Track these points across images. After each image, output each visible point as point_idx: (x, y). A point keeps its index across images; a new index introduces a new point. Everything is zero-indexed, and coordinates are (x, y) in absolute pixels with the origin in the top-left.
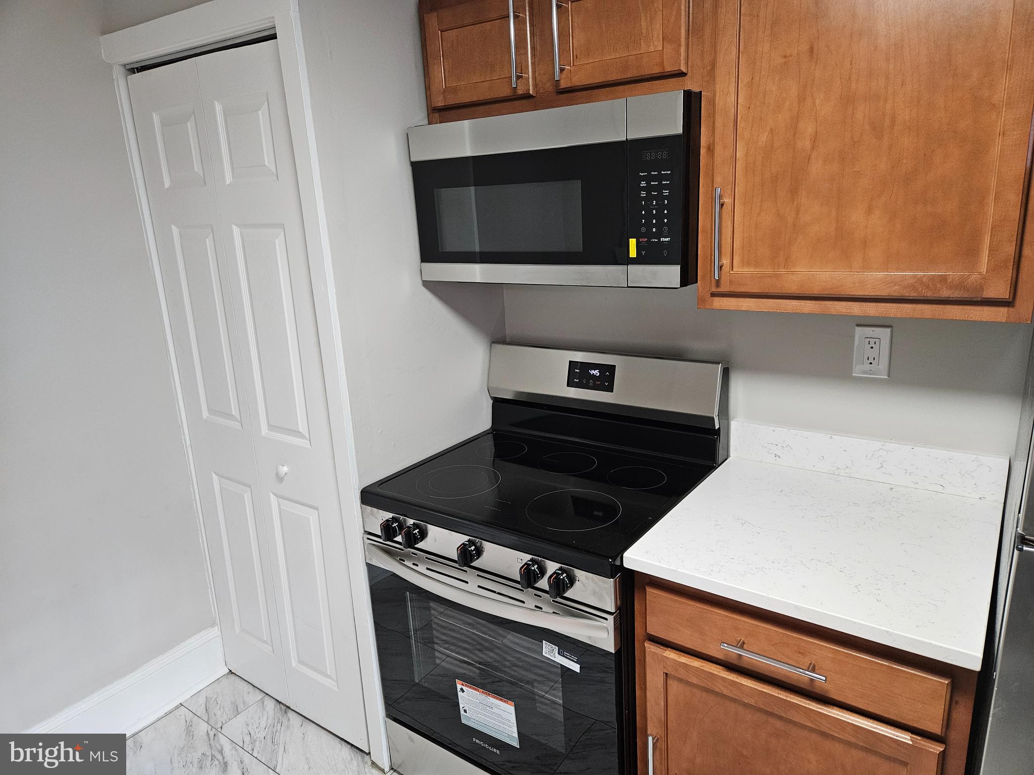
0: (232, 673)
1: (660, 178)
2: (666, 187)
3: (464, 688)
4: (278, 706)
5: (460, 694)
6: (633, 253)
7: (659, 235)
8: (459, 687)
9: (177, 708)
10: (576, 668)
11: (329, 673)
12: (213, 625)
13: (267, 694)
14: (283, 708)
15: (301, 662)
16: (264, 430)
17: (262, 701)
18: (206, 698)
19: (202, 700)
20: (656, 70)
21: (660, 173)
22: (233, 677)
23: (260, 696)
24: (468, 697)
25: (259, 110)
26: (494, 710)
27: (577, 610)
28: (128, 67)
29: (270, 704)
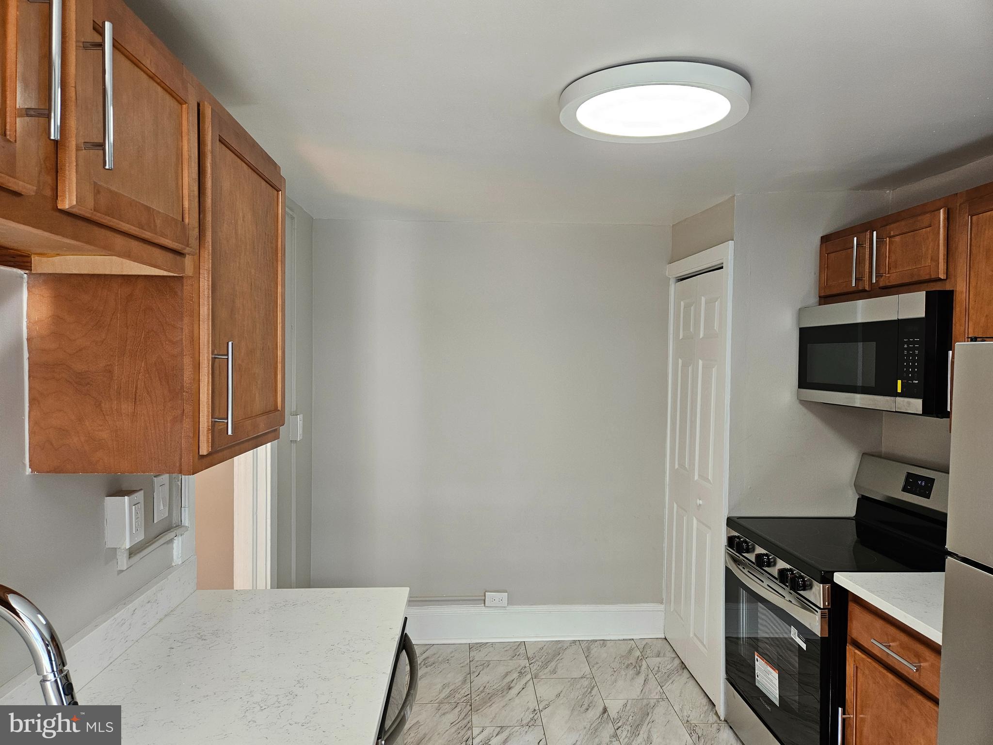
0: (666, 639)
1: (914, 343)
2: (917, 349)
3: (758, 658)
4: (681, 664)
5: (756, 662)
6: (899, 390)
7: (912, 379)
8: (756, 657)
9: (630, 640)
10: (804, 646)
11: (705, 644)
12: (662, 603)
13: (679, 657)
14: (683, 666)
15: (695, 635)
16: (696, 477)
17: (674, 658)
18: (647, 643)
19: (644, 643)
20: (927, 277)
21: (914, 340)
22: (665, 641)
23: (674, 655)
24: (760, 666)
25: (716, 302)
26: (770, 676)
27: (807, 605)
28: (677, 279)
29: (677, 662)
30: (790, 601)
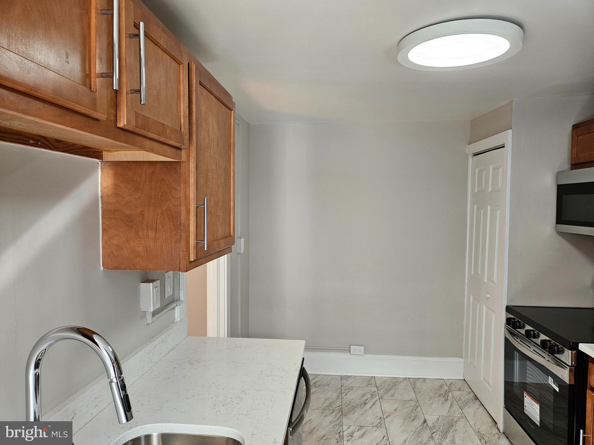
0: (465, 380)
3: (526, 396)
4: (475, 396)
5: (525, 398)
8: (525, 395)
9: (441, 379)
10: (557, 389)
11: (490, 384)
12: (462, 358)
13: (473, 392)
14: (476, 398)
15: (484, 378)
16: (486, 280)
17: (470, 392)
19: (450, 381)
24: (527, 400)
25: (499, 168)
26: (534, 407)
27: (560, 363)
28: (474, 154)
29: (472, 395)
30: (548, 360)
